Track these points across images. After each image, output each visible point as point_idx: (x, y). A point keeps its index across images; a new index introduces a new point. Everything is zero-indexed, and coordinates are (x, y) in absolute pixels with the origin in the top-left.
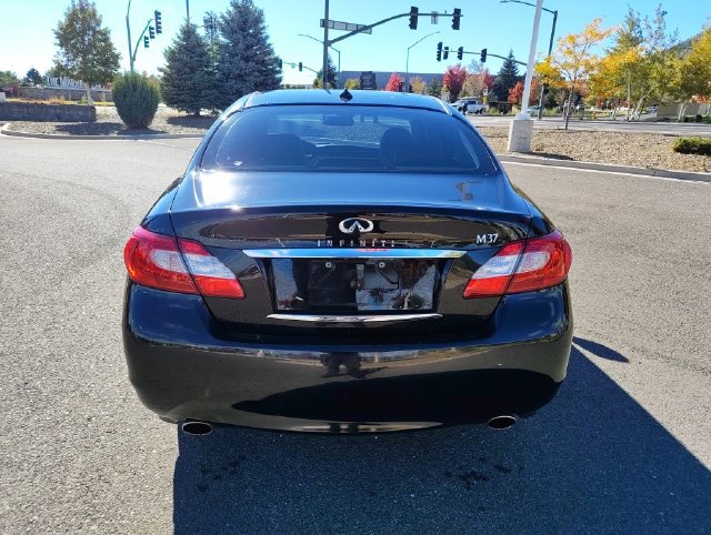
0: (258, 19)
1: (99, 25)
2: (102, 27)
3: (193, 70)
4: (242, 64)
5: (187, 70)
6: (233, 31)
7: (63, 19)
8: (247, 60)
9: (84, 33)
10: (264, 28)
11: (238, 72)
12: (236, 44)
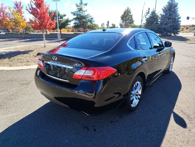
0: (176, 6)
1: (130, 14)
2: (131, 14)
3: (152, 23)
4: (167, 20)
5: (151, 23)
6: (166, 11)
7: (123, 14)
8: (169, 19)
9: (127, 16)
10: (177, 8)
11: (166, 22)
12: (166, 14)
